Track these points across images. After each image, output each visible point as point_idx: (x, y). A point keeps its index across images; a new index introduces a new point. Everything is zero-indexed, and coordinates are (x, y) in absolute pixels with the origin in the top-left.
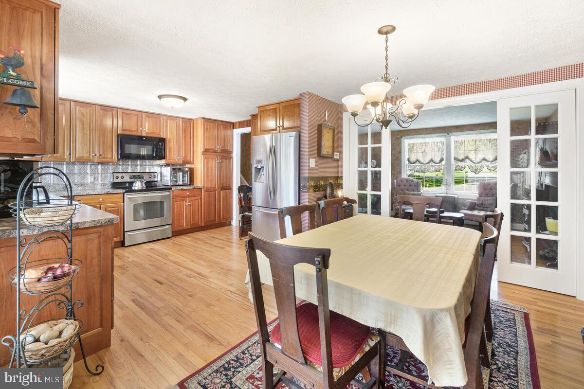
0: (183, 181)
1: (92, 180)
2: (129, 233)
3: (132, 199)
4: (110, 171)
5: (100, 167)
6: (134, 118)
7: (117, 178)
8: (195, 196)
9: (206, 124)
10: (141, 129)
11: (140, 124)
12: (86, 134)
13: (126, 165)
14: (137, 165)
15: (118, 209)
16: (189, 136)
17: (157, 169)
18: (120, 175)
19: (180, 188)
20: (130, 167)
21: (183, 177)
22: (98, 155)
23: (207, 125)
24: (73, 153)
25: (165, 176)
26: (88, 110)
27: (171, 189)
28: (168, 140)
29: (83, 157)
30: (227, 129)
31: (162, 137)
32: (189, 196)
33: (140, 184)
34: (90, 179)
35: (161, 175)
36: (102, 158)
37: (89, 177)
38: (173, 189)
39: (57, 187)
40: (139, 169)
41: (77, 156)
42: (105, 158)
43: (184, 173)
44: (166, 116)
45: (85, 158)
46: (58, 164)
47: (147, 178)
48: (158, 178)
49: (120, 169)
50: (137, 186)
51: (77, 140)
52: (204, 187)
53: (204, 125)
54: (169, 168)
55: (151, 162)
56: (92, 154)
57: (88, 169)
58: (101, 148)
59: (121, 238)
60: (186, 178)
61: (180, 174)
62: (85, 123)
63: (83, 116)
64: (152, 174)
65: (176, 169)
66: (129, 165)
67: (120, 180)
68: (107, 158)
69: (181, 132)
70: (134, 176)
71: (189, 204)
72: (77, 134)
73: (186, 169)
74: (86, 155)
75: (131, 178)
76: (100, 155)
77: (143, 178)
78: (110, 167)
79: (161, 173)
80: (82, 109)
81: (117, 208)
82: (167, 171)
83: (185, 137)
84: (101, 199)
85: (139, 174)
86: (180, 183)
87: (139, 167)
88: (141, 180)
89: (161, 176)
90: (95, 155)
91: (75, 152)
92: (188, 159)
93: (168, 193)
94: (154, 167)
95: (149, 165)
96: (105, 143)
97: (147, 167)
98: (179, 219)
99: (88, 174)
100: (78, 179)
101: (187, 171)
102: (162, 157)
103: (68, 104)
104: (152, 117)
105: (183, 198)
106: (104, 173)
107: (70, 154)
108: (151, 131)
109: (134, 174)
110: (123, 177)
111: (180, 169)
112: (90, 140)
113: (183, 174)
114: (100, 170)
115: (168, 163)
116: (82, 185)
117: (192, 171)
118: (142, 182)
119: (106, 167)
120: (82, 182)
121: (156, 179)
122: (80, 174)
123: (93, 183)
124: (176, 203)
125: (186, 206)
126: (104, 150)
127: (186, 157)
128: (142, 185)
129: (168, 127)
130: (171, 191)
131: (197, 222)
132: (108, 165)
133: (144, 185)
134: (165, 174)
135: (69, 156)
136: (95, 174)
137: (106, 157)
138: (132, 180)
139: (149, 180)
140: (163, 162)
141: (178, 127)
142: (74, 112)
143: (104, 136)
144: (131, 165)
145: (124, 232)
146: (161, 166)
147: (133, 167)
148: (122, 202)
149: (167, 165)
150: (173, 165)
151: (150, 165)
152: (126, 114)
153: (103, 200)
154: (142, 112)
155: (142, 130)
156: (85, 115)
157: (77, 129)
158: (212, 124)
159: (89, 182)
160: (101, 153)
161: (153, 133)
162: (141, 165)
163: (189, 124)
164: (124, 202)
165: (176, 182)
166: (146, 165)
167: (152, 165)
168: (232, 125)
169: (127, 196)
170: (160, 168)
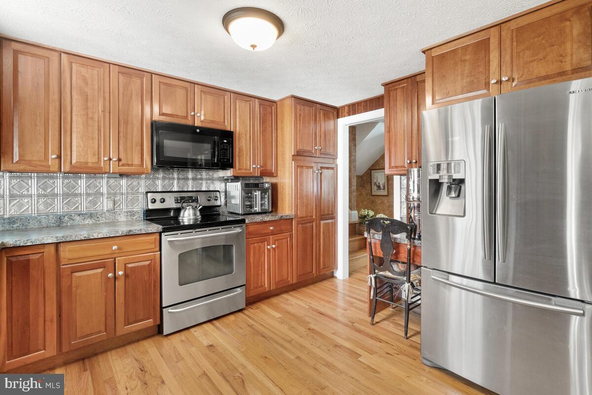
0: (262, 205)
1: (111, 205)
2: (170, 310)
3: (176, 243)
4: (143, 190)
5: (124, 182)
6: (180, 94)
7: (154, 201)
8: (281, 232)
9: (298, 107)
10: (192, 113)
11: (190, 103)
12: (92, 118)
13: (169, 179)
14: (187, 179)
15: (149, 265)
16: (269, 129)
17: (219, 186)
18: (158, 197)
19: (258, 218)
20: (176, 182)
21: (262, 198)
22: (114, 159)
23: (300, 110)
24: (66, 155)
25: (233, 197)
26: (95, 72)
27: (243, 221)
28: (237, 135)
29: (87, 163)
30: (329, 119)
31: (228, 129)
32: (273, 233)
33: (191, 212)
34: (105, 204)
35: (226, 194)
36: (123, 165)
37: (105, 200)
38: (247, 221)
39: (43, 221)
40: (190, 186)
41: (74, 161)
42: (128, 165)
43: (264, 191)
44: (235, 93)
45: (90, 165)
46: (46, 177)
47: (203, 201)
48: (221, 201)
49: (160, 185)
50: (188, 216)
51: (74, 129)
52: (296, 215)
53: (296, 108)
54: (239, 184)
55: (211, 173)
56: (104, 157)
57: (103, 184)
58: (121, 147)
59: (155, 321)
60: (266, 200)
61: (258, 194)
62: (89, 97)
63: (87, 84)
64: (212, 195)
65: (251, 186)
66: (174, 179)
67: (158, 206)
68: (132, 165)
69: (257, 123)
70: (182, 198)
71: (274, 246)
72: (74, 118)
73: (267, 185)
74: (91, 160)
75: (177, 201)
76: (119, 160)
77: (196, 200)
78: (142, 182)
79: (226, 192)
80: (83, 70)
81: (148, 263)
82: (236, 189)
83: (264, 131)
84: (115, 247)
85: (190, 194)
86: (257, 209)
87: (190, 182)
88: (194, 204)
89: (226, 198)
90: (110, 159)
91: (69, 153)
92: (269, 168)
93: (238, 230)
94: (215, 182)
95: (207, 179)
96: (129, 136)
97: (204, 182)
98: (258, 275)
99: (102, 194)
100: (84, 204)
101: (267, 189)
102: (226, 164)
103: (54, 57)
104: (210, 94)
105: (263, 237)
106: (133, 194)
107: (59, 157)
108: (210, 118)
109: (183, 195)
110: (163, 201)
111: (256, 186)
112: (99, 130)
113: (261, 193)
114: (124, 187)
115: (237, 175)
116: (91, 216)
117: (274, 187)
118: (194, 208)
119: (135, 183)
120: (92, 210)
121: (218, 203)
122: (88, 195)
123: (112, 211)
124: (252, 246)
125: (269, 250)
126: (126, 150)
127: (265, 164)
128: (195, 214)
129: (238, 113)
130: (244, 226)
131: (285, 277)
132: (138, 178)
133: (198, 213)
134: (232, 194)
135: (57, 161)
136: (115, 194)
137: (130, 163)
138: (179, 205)
139: (207, 204)
140: (229, 173)
141: (252, 112)
142: (67, 75)
143: (126, 123)
144: (178, 179)
145: (162, 308)
146: (226, 180)
147: (181, 182)
148: (158, 249)
149: (236, 179)
150: (244, 178)
151: (209, 179)
152: (166, 84)
153: (119, 249)
154: (195, 83)
155: (194, 115)
156: (89, 82)
157: (74, 108)
158: (307, 108)
159: (105, 209)
160: (122, 156)
161: (213, 122)
162: (194, 179)
163: (270, 109)
164: (160, 250)
165: (251, 207)
166: (201, 179)
167: (212, 180)
168: (336, 112)
169: (166, 238)
170: (223, 185)
